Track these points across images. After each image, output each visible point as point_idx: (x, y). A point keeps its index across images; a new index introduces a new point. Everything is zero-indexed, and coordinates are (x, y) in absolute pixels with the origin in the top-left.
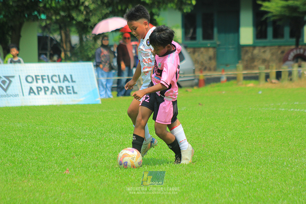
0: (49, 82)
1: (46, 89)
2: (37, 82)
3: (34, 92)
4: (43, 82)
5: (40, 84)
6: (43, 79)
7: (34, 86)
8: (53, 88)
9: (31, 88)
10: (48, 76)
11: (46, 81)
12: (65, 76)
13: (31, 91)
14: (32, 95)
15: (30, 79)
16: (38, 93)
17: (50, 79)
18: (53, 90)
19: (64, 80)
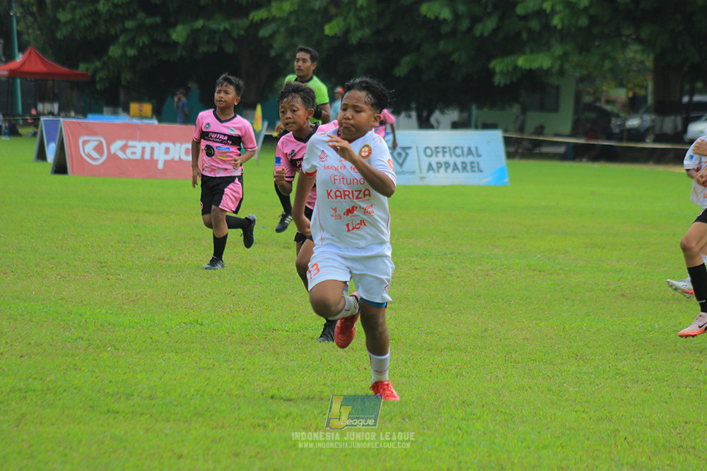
0: (451, 155)
1: (447, 165)
2: (437, 156)
3: (433, 169)
4: (444, 155)
5: (440, 158)
6: (444, 152)
7: (434, 160)
8: (455, 164)
9: (430, 165)
10: (450, 148)
11: (447, 155)
12: (469, 149)
13: (430, 168)
14: (431, 172)
15: (429, 152)
16: (438, 171)
17: (453, 151)
18: (455, 168)
19: (468, 154)
